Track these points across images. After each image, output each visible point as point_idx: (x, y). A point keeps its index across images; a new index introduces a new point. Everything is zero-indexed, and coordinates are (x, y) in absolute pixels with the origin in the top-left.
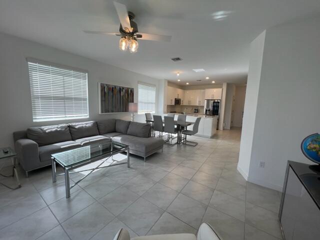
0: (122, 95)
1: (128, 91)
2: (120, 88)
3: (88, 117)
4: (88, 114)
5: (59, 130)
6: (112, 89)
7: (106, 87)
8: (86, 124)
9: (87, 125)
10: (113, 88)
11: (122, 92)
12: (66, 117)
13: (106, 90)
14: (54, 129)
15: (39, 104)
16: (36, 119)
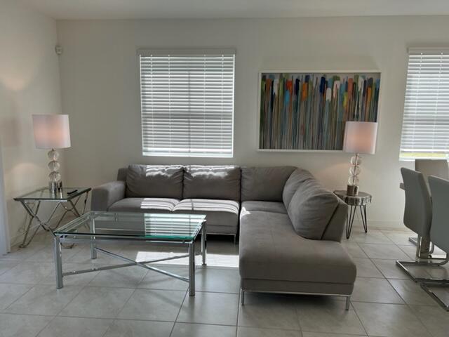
0: (328, 97)
1: (355, 84)
2: (323, 79)
3: (231, 156)
4: (232, 150)
5: (163, 174)
6: (295, 85)
7: (276, 81)
8: (215, 171)
9: (215, 174)
10: (298, 81)
11: (329, 91)
12: (189, 152)
13: (275, 91)
14: (157, 173)
15: (152, 126)
16: (146, 151)
